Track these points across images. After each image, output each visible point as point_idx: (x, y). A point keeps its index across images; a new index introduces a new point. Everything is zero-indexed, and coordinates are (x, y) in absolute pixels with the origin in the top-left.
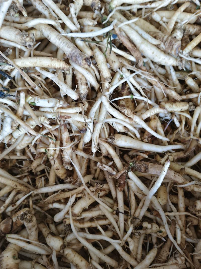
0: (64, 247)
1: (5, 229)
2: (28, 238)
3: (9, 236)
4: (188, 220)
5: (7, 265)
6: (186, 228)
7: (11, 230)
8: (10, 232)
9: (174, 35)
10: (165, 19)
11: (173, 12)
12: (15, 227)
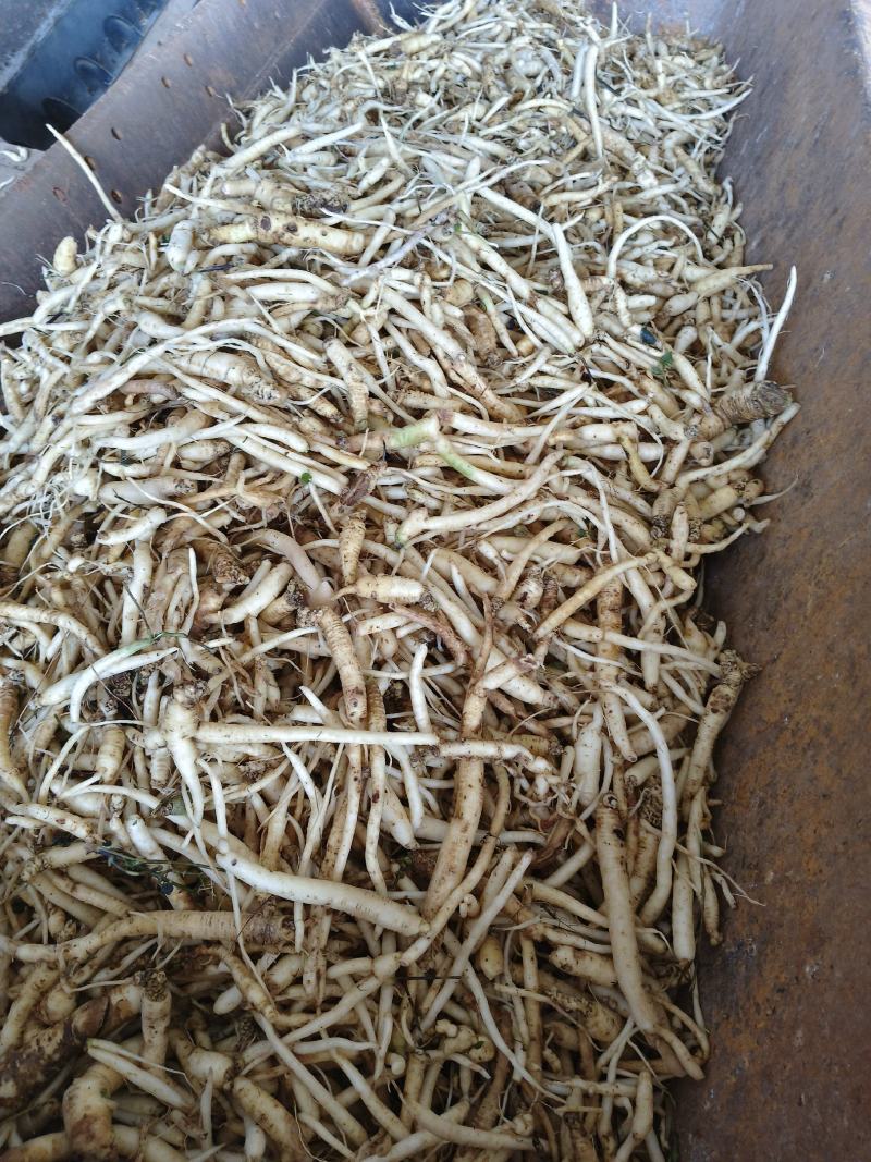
0: (234, 1073)
1: (86, 1024)
2: (140, 1055)
3: (95, 1042)
4: (547, 1026)
5: (88, 1107)
6: (543, 1049)
7: (100, 1030)
8: (100, 1035)
9: (524, 589)
10: (505, 554)
11: (523, 541)
12: (114, 1020)
